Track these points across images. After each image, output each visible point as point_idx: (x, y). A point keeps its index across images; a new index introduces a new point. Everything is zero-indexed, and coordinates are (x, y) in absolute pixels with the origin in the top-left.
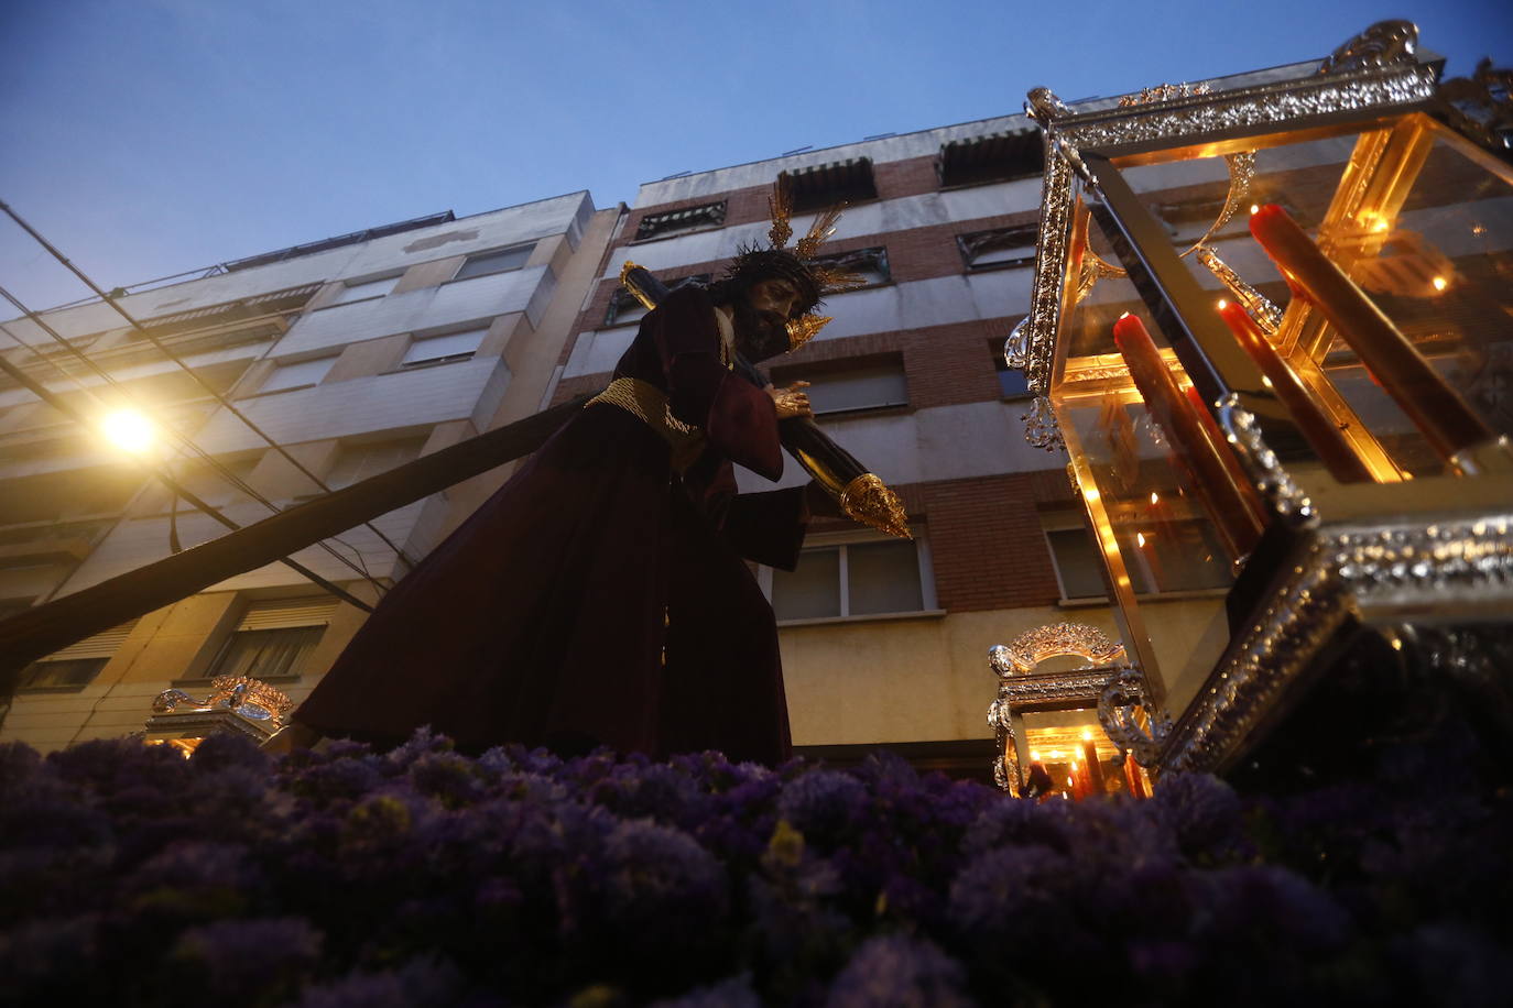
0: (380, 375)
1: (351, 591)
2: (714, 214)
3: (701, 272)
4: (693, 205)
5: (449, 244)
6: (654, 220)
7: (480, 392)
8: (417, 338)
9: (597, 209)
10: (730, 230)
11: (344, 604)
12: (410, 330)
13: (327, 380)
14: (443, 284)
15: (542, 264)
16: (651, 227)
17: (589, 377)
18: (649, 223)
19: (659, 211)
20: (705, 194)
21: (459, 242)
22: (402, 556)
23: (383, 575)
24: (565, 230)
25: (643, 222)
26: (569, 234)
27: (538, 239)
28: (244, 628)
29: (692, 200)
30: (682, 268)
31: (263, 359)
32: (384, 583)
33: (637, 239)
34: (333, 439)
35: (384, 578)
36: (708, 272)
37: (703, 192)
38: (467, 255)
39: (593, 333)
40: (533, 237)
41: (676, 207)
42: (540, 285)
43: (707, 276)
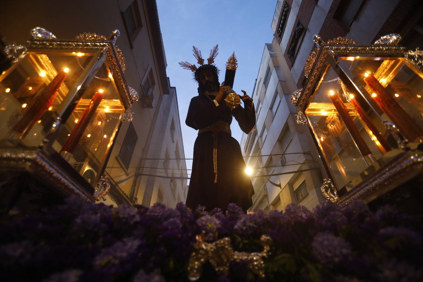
0: (272, 122)
1: (303, 169)
2: (287, 8)
3: (297, 24)
4: (282, 14)
5: (260, 85)
6: (280, 29)
7: (287, 106)
8: (271, 108)
9: (271, 43)
10: (293, 6)
11: (304, 172)
12: (269, 108)
13: (268, 132)
14: (265, 94)
15: (273, 68)
16: (281, 31)
17: (300, 77)
18: (279, 31)
19: (278, 26)
20: (281, 8)
21: (261, 83)
22: (304, 153)
23: (304, 161)
24: (270, 56)
25: (278, 33)
26: (272, 56)
27: (268, 65)
28: (295, 190)
29: (280, 14)
30: (293, 29)
31: (258, 138)
32: (306, 162)
33: (280, 38)
34: (277, 142)
35: (305, 161)
36: (298, 21)
37: (280, 8)
38: (263, 84)
39: (292, 68)
40: (267, 66)
41: (280, 20)
42: (277, 72)
43: (298, 22)
